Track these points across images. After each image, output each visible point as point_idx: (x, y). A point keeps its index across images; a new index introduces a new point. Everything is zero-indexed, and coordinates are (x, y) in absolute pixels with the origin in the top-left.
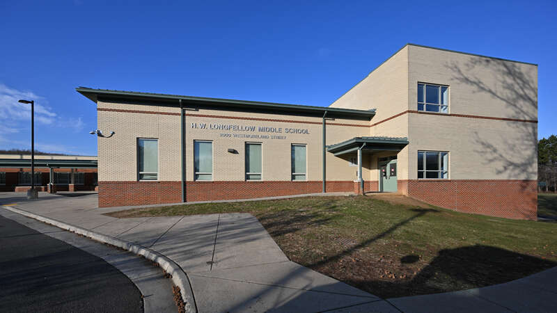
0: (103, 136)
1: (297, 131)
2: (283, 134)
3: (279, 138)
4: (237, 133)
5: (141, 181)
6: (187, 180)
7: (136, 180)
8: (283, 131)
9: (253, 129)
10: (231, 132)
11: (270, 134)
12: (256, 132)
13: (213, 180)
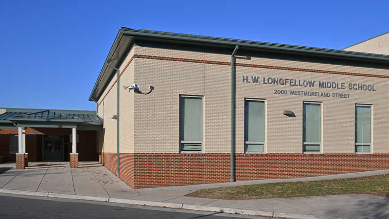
0: (140, 93)
1: (361, 87)
2: (346, 91)
3: (341, 96)
4: (294, 88)
5: (182, 152)
6: (237, 152)
7: (178, 152)
8: (346, 86)
9: (312, 84)
10: (287, 87)
11: (331, 91)
12: (316, 88)
13: (266, 152)
